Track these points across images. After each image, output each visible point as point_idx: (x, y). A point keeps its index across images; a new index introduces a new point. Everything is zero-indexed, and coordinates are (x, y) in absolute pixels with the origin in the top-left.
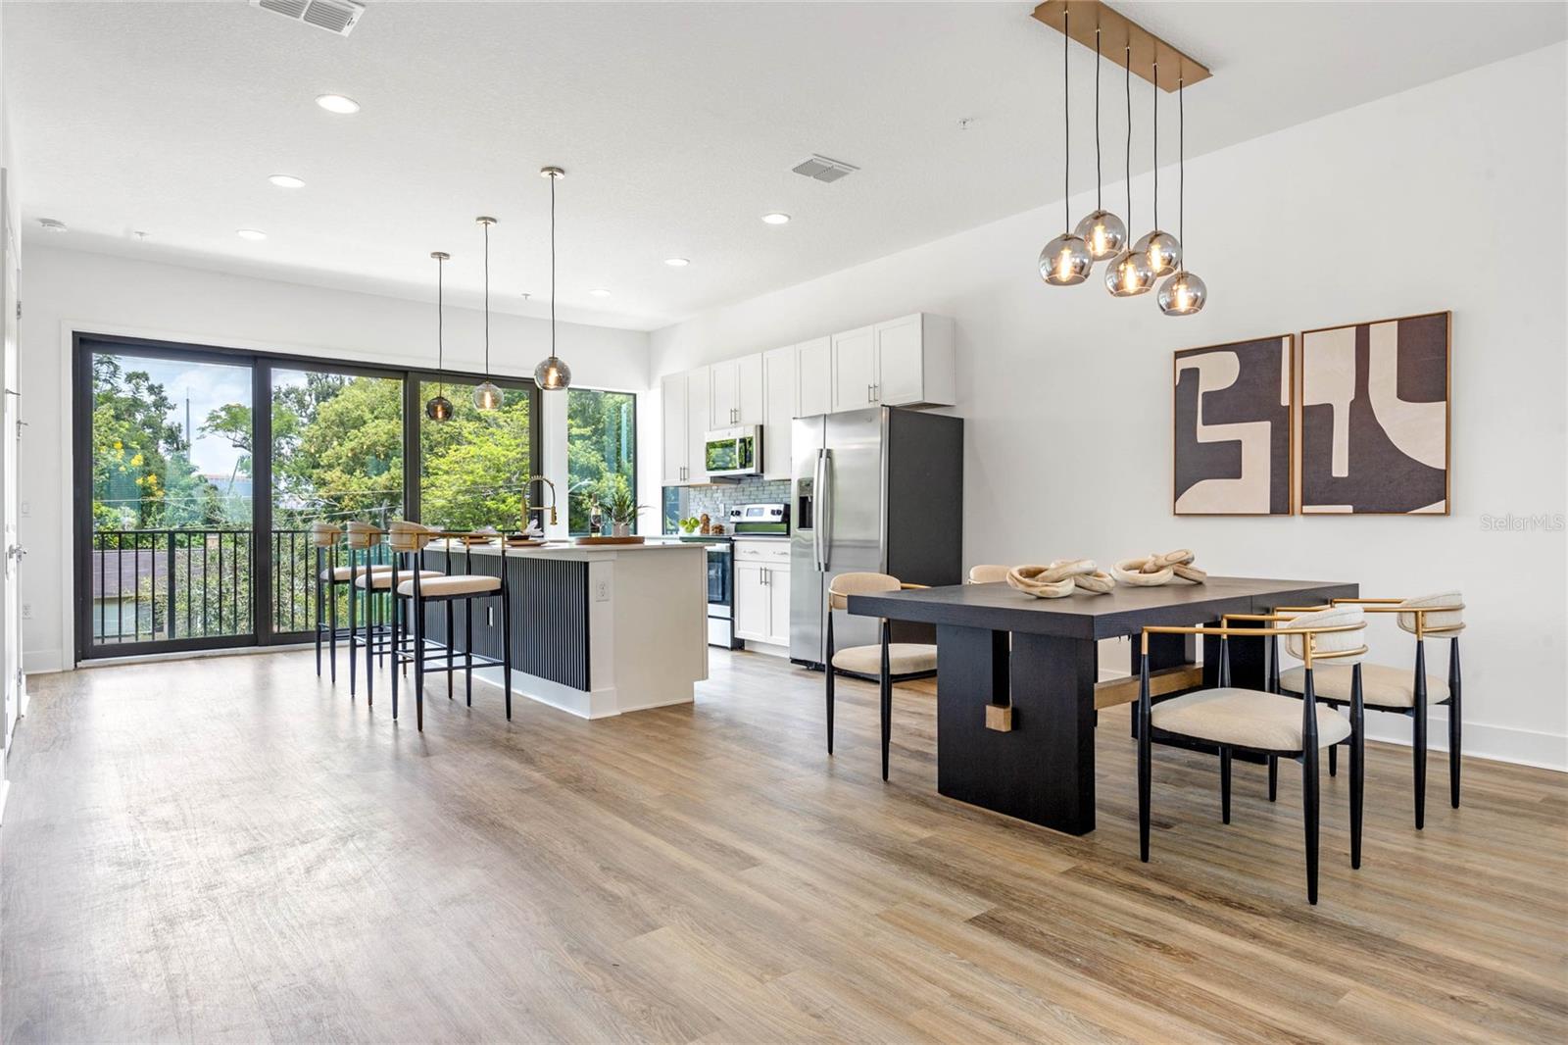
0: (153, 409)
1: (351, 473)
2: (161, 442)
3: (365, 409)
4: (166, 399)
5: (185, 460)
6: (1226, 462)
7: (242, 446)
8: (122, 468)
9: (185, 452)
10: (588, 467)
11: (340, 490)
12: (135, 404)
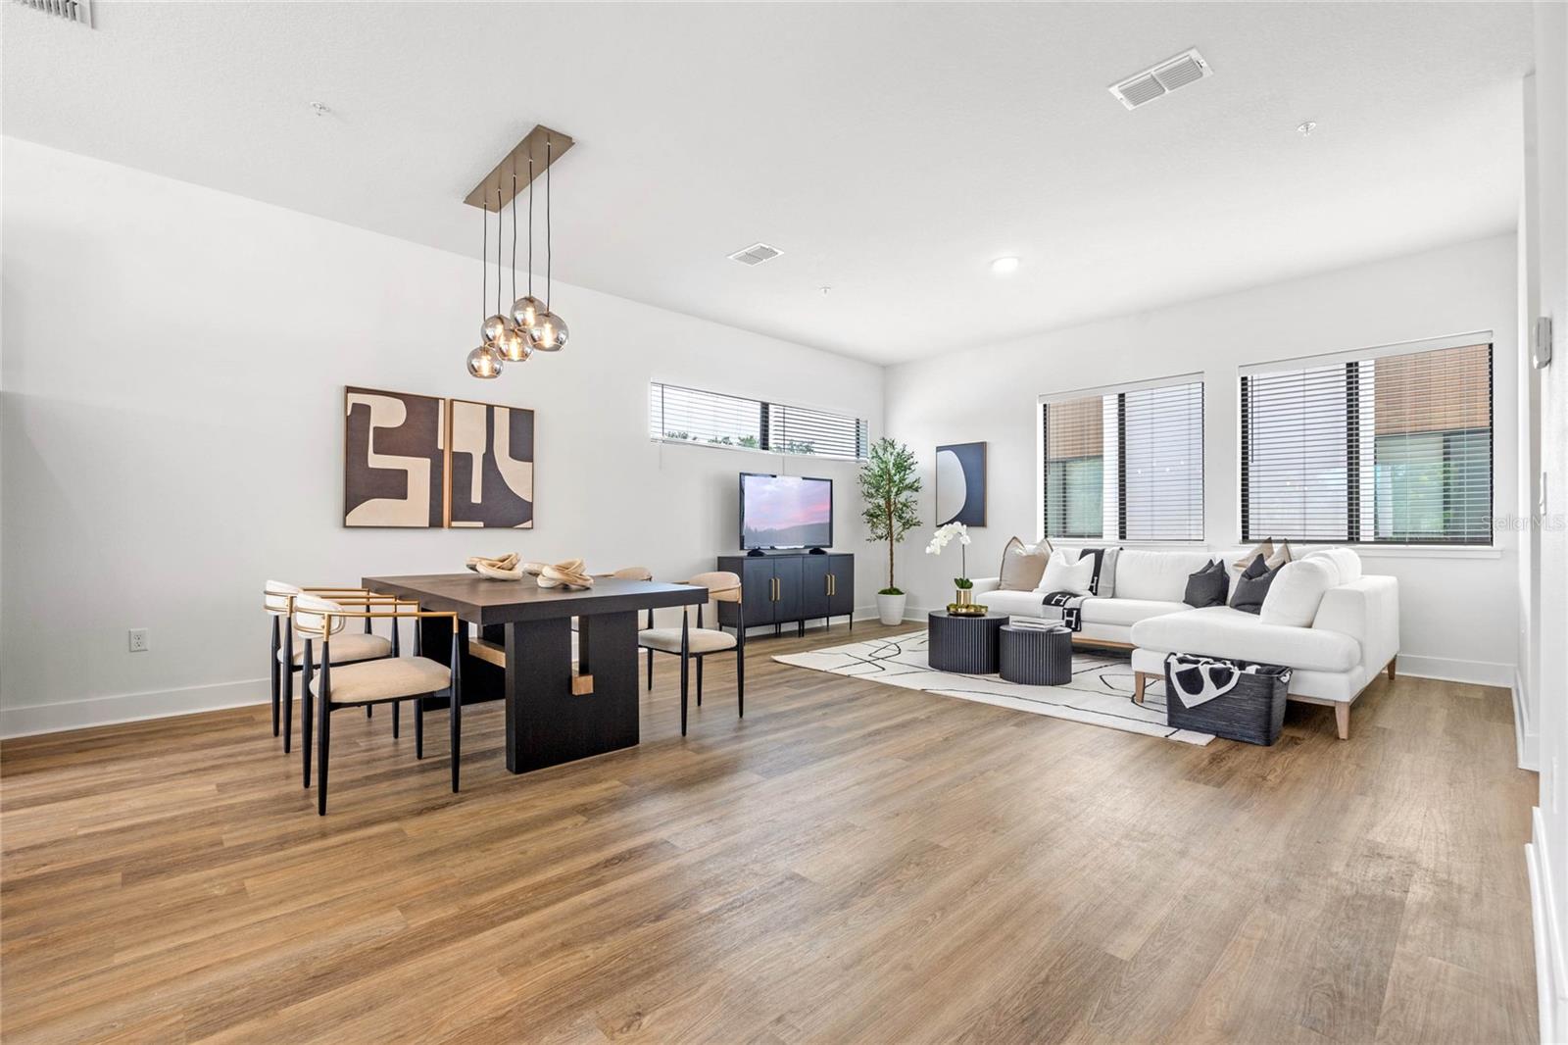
6: (394, 486)
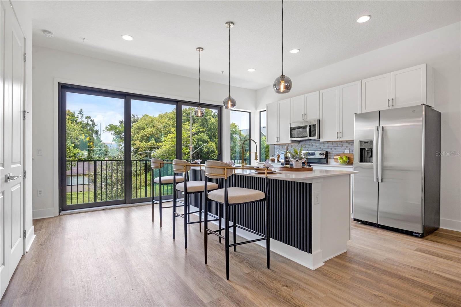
0: (92, 126)
1: (141, 141)
2: (94, 134)
3: (145, 125)
4: (95, 123)
5: (99, 139)
7: (113, 135)
8: (84, 141)
9: (100, 137)
10: (205, 140)
11: (139, 146)
12: (88, 124)
